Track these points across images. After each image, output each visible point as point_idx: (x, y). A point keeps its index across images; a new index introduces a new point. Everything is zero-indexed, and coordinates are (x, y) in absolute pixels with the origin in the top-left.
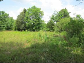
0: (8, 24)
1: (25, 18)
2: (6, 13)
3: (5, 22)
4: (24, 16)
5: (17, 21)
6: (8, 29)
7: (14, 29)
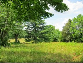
0: (54, 35)
1: (71, 29)
2: (53, 26)
3: (52, 34)
4: (70, 26)
5: (63, 32)
6: (55, 40)
7: (60, 40)
